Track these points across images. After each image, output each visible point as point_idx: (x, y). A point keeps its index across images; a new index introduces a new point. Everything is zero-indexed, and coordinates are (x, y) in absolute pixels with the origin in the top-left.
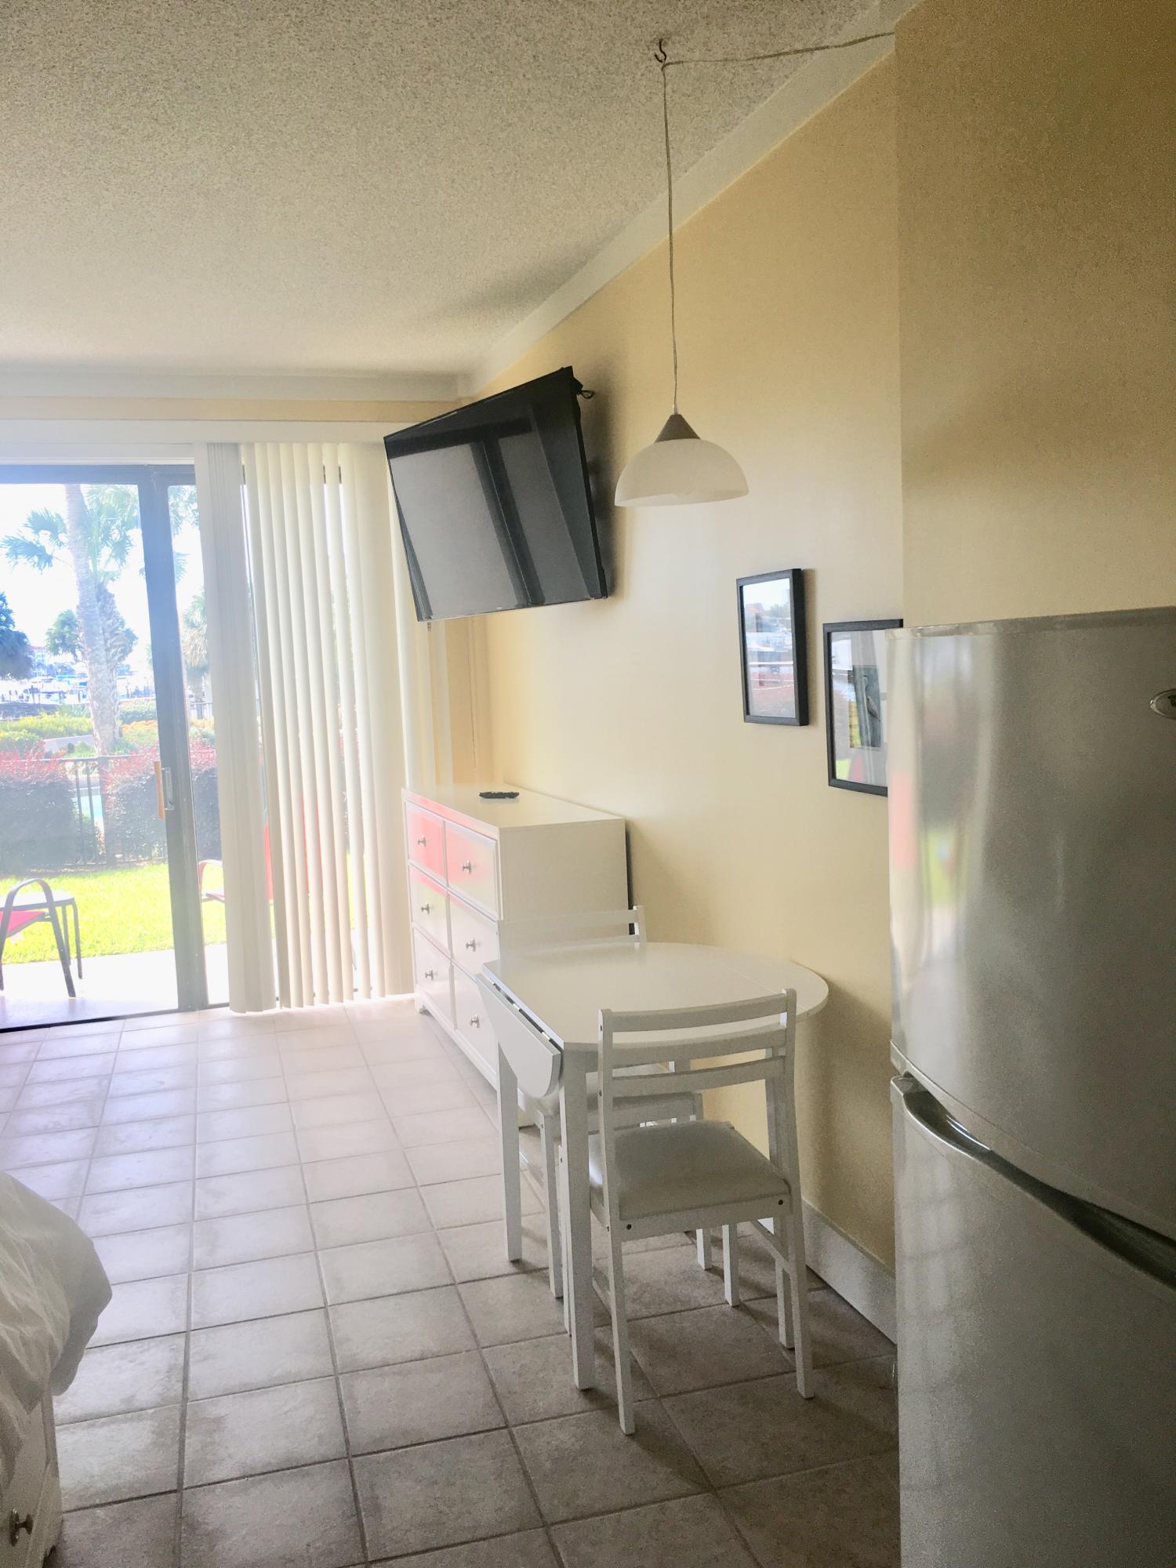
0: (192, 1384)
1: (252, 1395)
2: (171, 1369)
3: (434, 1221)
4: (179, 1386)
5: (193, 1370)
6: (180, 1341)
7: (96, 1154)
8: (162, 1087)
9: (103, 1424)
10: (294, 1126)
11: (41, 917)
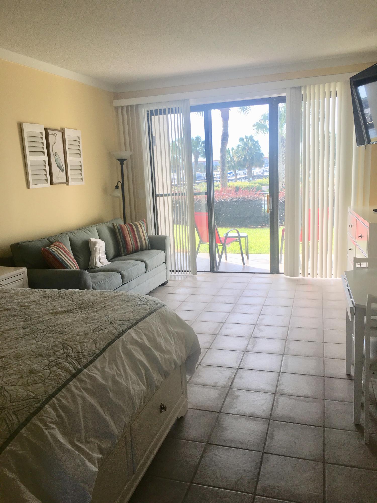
0: (234, 383)
1: (249, 392)
2: (230, 377)
3: (325, 355)
4: (230, 383)
5: (236, 380)
6: (235, 371)
7: (232, 312)
8: (257, 296)
9: (207, 388)
10: (291, 315)
11: (236, 241)
